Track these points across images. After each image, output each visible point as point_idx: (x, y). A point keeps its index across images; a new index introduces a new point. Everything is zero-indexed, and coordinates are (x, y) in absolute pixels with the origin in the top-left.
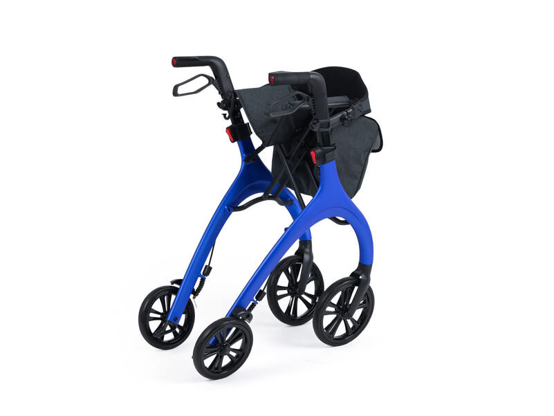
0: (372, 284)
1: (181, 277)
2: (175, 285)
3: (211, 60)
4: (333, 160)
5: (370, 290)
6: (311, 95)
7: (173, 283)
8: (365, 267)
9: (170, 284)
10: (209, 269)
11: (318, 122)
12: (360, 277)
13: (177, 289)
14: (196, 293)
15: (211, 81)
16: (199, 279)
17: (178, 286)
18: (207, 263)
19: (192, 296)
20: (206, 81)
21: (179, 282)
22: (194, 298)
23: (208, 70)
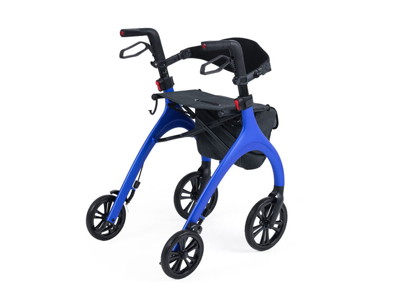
0: (285, 202)
1: (119, 189)
2: (113, 195)
3: (149, 31)
4: (251, 106)
5: (284, 206)
6: (233, 58)
7: (112, 192)
8: (279, 188)
9: (109, 194)
10: (137, 184)
11: (238, 78)
12: (276, 197)
13: (115, 197)
14: (128, 201)
15: (147, 46)
16: (131, 191)
17: (116, 195)
18: (137, 179)
19: (125, 202)
20: (144, 47)
21: (117, 192)
22: (127, 204)
23: (145, 39)
